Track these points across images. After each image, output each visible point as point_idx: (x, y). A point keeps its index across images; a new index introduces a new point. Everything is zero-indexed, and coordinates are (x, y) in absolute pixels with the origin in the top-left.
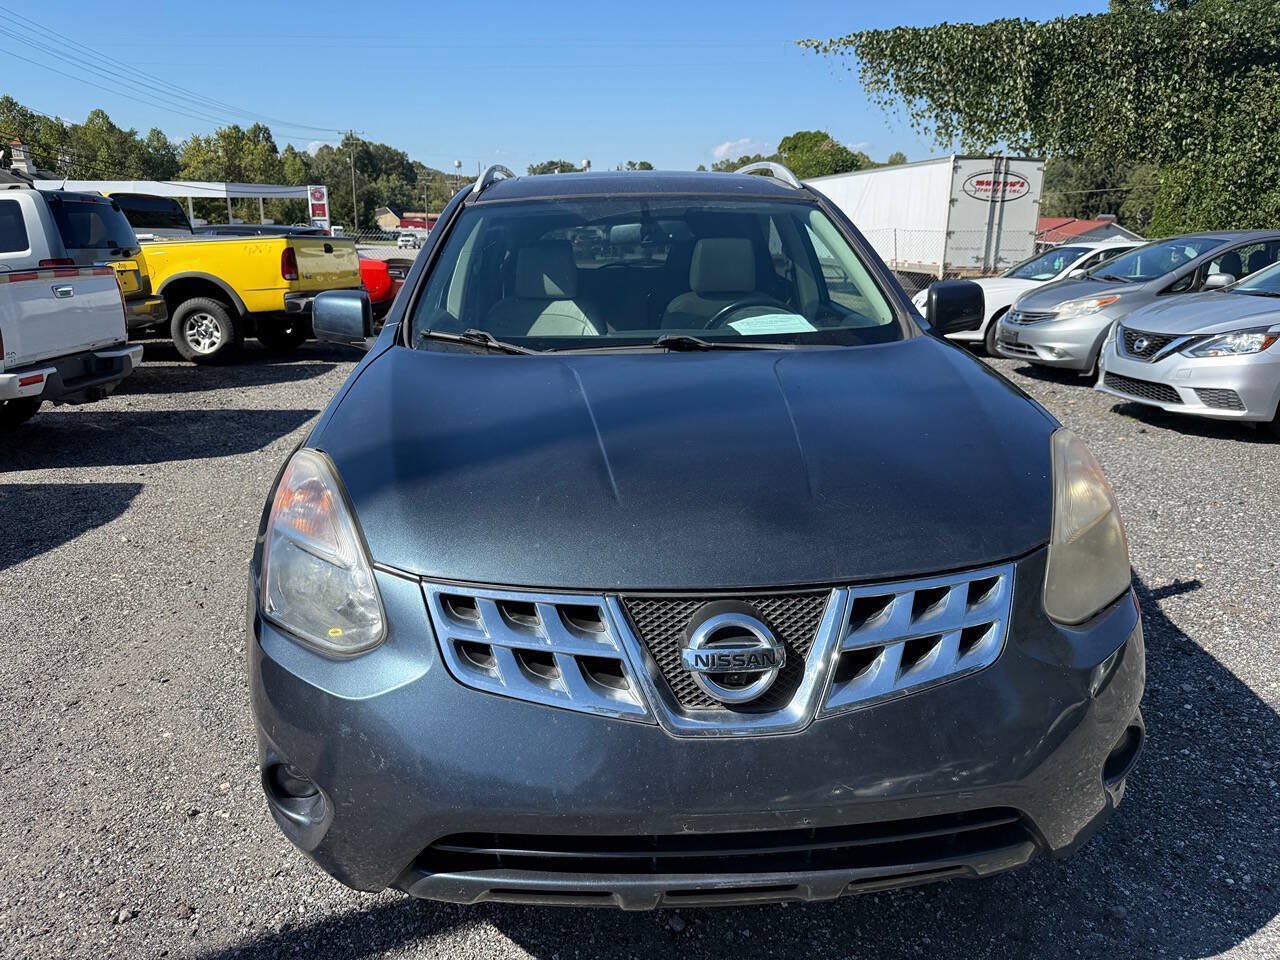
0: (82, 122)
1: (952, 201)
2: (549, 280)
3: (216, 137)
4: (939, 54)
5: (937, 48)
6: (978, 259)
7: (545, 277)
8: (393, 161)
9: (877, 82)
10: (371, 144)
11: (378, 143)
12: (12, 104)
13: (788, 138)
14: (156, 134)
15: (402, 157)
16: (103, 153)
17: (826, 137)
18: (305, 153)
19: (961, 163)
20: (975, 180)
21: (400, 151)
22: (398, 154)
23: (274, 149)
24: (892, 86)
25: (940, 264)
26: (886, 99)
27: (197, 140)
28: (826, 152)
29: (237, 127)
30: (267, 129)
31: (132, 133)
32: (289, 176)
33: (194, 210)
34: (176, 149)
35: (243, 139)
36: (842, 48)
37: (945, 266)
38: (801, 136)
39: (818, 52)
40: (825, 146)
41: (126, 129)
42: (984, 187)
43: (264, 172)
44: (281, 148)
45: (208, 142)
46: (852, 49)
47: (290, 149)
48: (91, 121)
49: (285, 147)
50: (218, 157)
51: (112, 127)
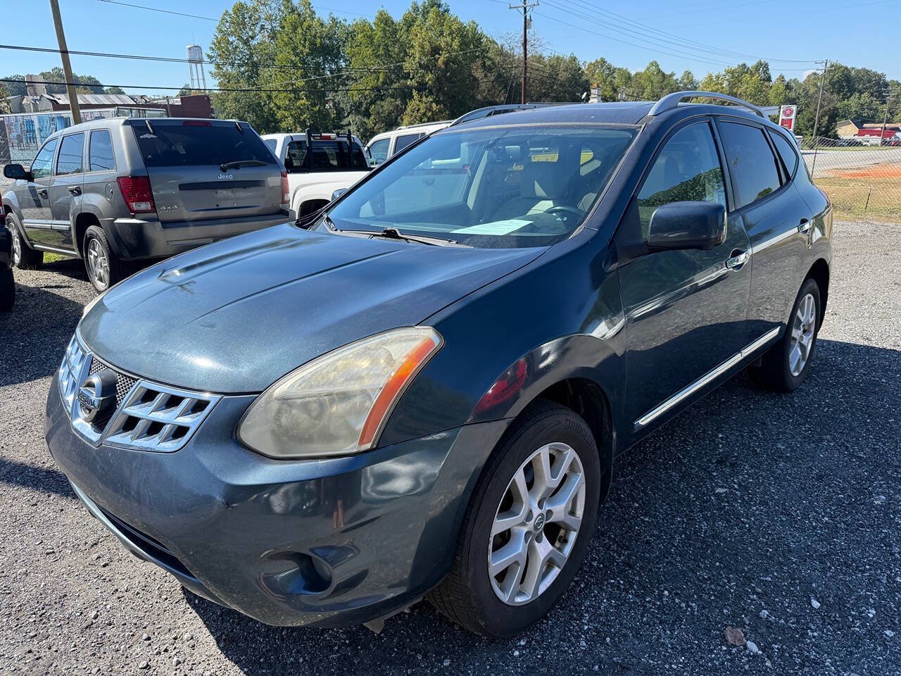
0: (642, 70)
3: (724, 73)
8: (870, 81)
10: (853, 68)
11: (859, 67)
12: (604, 62)
14: (688, 74)
15: (880, 77)
16: (648, 90)
18: (795, 79)
21: (879, 73)
22: (876, 75)
23: (769, 79)
27: (710, 78)
29: (744, 65)
30: (767, 64)
31: (672, 75)
32: (772, 101)
34: (698, 83)
35: (747, 73)
41: (667, 73)
43: (753, 96)
44: (774, 78)
45: (718, 77)
47: (782, 78)
48: (648, 69)
49: (777, 77)
50: (723, 88)
51: (659, 71)
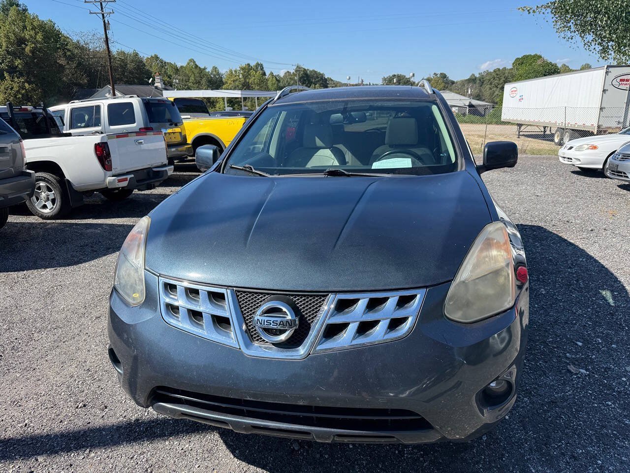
0: (184, 65)
1: (604, 91)
2: (318, 140)
3: (239, 69)
4: (601, 10)
5: (599, 7)
6: (619, 122)
7: (316, 138)
8: (318, 77)
9: (564, 27)
10: (308, 70)
11: (311, 69)
12: (157, 58)
13: (518, 58)
14: (215, 68)
15: (322, 75)
16: (192, 78)
17: (540, 57)
18: (278, 75)
19: (610, 69)
20: (619, 79)
21: (322, 73)
22: (320, 74)
23: (264, 74)
24: (573, 29)
25: (596, 125)
26: (569, 36)
27: (231, 71)
28: (540, 65)
29: (249, 64)
30: (262, 64)
31: (205, 69)
32: (270, 86)
33: (228, 103)
34: (222, 75)
35: (251, 69)
36: (544, 10)
37: (599, 127)
38: (526, 57)
39: (529, 13)
40: (539, 62)
41: (202, 67)
42: (625, 82)
43: (259, 85)
44: (268, 73)
45: (236, 71)
46: (549, 10)
47: (272, 74)
48: (188, 64)
49: (269, 73)
50: (240, 78)
51: (196, 66)
